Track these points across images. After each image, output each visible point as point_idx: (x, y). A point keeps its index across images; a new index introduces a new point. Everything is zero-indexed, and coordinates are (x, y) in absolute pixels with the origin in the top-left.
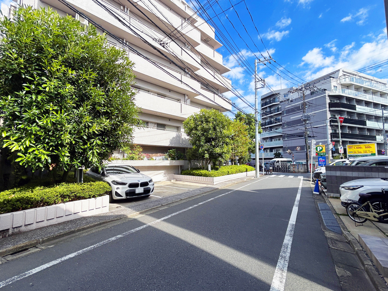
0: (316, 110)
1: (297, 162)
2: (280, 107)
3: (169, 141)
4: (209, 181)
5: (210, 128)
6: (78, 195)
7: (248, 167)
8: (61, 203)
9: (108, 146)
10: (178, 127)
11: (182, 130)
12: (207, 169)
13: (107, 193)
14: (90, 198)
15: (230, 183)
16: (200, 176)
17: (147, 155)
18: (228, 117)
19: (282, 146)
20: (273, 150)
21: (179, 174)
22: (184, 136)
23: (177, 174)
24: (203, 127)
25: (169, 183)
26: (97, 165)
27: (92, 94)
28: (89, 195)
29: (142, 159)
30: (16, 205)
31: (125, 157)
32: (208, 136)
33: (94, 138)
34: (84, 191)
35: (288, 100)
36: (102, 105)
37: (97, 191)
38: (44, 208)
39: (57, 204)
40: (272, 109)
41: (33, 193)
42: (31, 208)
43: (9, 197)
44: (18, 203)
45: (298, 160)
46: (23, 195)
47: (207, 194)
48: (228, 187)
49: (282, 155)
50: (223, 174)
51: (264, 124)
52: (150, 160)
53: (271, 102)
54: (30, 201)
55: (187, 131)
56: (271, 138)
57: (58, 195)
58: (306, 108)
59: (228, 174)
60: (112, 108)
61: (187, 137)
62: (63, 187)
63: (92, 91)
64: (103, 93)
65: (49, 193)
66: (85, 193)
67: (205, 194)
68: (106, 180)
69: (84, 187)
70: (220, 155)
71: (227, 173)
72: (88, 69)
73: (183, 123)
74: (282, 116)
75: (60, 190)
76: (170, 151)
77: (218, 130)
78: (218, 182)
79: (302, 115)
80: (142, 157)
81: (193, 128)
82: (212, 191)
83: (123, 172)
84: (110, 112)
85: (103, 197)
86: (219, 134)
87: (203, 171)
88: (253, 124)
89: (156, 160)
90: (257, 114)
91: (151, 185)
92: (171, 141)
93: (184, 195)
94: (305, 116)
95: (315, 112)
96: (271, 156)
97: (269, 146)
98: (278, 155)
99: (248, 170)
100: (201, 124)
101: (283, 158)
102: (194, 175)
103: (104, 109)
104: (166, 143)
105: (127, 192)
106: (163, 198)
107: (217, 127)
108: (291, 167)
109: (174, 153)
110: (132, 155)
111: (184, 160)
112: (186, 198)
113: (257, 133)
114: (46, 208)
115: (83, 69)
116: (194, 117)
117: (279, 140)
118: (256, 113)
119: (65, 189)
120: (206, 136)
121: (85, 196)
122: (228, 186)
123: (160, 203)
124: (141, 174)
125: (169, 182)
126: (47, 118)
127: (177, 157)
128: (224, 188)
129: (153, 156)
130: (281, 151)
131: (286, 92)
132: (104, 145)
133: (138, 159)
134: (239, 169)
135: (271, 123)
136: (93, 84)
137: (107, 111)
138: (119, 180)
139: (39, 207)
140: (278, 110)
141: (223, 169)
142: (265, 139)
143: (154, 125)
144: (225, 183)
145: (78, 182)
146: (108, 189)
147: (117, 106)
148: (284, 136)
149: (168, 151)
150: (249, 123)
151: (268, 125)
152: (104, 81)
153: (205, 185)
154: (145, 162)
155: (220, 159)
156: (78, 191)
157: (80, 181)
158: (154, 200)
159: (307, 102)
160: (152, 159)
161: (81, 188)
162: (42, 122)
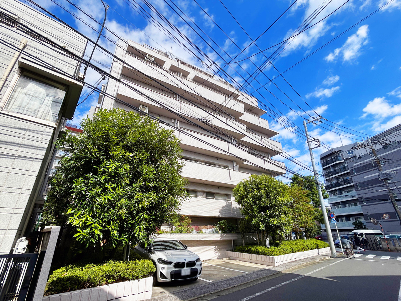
0: (397, 167)
1: (391, 235)
2: (346, 165)
3: (218, 211)
4: (268, 261)
5: (263, 196)
6: (122, 275)
7: (319, 242)
8: (105, 284)
9: (155, 220)
10: (228, 195)
11: (233, 198)
12: (265, 245)
13: (150, 274)
14: (133, 279)
15: (297, 265)
16: (257, 254)
17: (196, 227)
18: (282, 182)
19: (362, 212)
20: (351, 219)
21: (232, 251)
22: (235, 205)
23: (230, 251)
24: (255, 194)
25: (220, 262)
26: (143, 241)
27: (144, 171)
28: (133, 276)
29: (191, 232)
30: (65, 285)
31: (174, 229)
32: (261, 204)
33: (142, 213)
34: (129, 271)
35: (355, 157)
36: (152, 180)
37: (141, 271)
38: (89, 289)
39: (102, 285)
40: (336, 169)
41: (82, 272)
42: (78, 289)
43: (62, 275)
44: (68, 282)
45: (392, 232)
46: (74, 274)
47: (266, 280)
48: (294, 271)
49: (364, 224)
50: (285, 252)
51: (330, 186)
52: (199, 233)
53: (334, 160)
54: (78, 281)
55: (238, 199)
56: (344, 203)
57: (103, 275)
58: (382, 165)
59: (292, 252)
60: (160, 183)
61: (239, 206)
62: (110, 265)
63: (144, 168)
64: (153, 169)
65: (97, 272)
66: (129, 274)
67: (264, 280)
68: (152, 258)
69: (129, 266)
70: (278, 227)
71: (291, 250)
72: (142, 150)
73: (232, 191)
74: (352, 176)
75: (106, 269)
76: (221, 222)
77: (272, 197)
78: (281, 263)
79: (378, 174)
80: (191, 230)
81: (244, 196)
82: (274, 276)
83: (171, 249)
84: (158, 186)
85: (146, 278)
86: (273, 202)
87: (260, 247)
88: (315, 188)
89: (205, 233)
90: (317, 176)
91: (198, 265)
92: (221, 211)
93: (238, 279)
94: (383, 175)
95: (396, 169)
96: (349, 227)
97: (344, 212)
98: (359, 226)
99: (319, 246)
100: (252, 191)
101: (368, 229)
102: (249, 253)
103: (153, 184)
104: (215, 213)
105: (172, 273)
106: (213, 282)
107: (271, 194)
108: (383, 243)
109: (225, 225)
110: (180, 228)
111: (237, 233)
112: (240, 285)
113: (322, 198)
114: (91, 290)
115: (138, 150)
116: (244, 183)
117: (356, 205)
118: (315, 175)
119: (111, 268)
120: (258, 205)
121: (129, 277)
122: (294, 269)
123: (208, 289)
124: (189, 251)
125: (221, 260)
126: (105, 195)
127: (229, 229)
128: (289, 273)
129: (202, 229)
130: (362, 220)
131: (350, 149)
132: (151, 219)
133: (186, 232)
134: (307, 245)
135: (338, 184)
136: (145, 162)
137: (155, 185)
138: (165, 258)
139: (85, 288)
140: (345, 169)
141: (285, 245)
142: (335, 204)
143: (202, 194)
144: (290, 264)
145: (125, 260)
146: (152, 269)
147: (164, 180)
148: (361, 200)
149: (219, 222)
150: (310, 187)
151: (336, 187)
152: (154, 158)
153: (264, 267)
154: (194, 236)
155: (279, 232)
156: (122, 271)
157: (127, 258)
158: (202, 285)
159: (380, 157)
160: (201, 232)
161: (126, 267)
162: (101, 199)
